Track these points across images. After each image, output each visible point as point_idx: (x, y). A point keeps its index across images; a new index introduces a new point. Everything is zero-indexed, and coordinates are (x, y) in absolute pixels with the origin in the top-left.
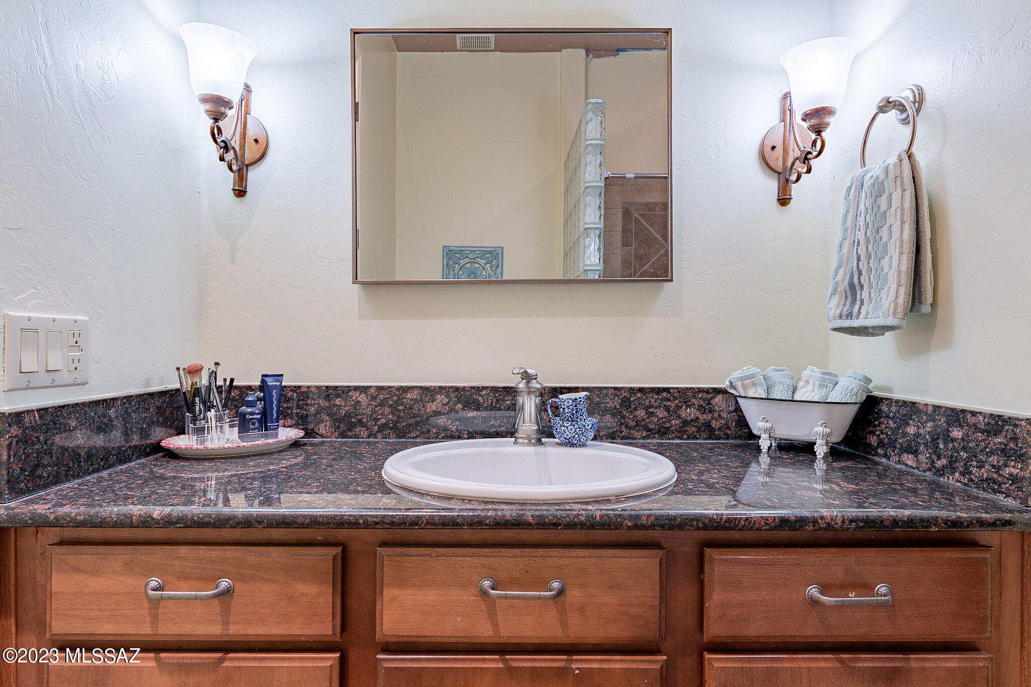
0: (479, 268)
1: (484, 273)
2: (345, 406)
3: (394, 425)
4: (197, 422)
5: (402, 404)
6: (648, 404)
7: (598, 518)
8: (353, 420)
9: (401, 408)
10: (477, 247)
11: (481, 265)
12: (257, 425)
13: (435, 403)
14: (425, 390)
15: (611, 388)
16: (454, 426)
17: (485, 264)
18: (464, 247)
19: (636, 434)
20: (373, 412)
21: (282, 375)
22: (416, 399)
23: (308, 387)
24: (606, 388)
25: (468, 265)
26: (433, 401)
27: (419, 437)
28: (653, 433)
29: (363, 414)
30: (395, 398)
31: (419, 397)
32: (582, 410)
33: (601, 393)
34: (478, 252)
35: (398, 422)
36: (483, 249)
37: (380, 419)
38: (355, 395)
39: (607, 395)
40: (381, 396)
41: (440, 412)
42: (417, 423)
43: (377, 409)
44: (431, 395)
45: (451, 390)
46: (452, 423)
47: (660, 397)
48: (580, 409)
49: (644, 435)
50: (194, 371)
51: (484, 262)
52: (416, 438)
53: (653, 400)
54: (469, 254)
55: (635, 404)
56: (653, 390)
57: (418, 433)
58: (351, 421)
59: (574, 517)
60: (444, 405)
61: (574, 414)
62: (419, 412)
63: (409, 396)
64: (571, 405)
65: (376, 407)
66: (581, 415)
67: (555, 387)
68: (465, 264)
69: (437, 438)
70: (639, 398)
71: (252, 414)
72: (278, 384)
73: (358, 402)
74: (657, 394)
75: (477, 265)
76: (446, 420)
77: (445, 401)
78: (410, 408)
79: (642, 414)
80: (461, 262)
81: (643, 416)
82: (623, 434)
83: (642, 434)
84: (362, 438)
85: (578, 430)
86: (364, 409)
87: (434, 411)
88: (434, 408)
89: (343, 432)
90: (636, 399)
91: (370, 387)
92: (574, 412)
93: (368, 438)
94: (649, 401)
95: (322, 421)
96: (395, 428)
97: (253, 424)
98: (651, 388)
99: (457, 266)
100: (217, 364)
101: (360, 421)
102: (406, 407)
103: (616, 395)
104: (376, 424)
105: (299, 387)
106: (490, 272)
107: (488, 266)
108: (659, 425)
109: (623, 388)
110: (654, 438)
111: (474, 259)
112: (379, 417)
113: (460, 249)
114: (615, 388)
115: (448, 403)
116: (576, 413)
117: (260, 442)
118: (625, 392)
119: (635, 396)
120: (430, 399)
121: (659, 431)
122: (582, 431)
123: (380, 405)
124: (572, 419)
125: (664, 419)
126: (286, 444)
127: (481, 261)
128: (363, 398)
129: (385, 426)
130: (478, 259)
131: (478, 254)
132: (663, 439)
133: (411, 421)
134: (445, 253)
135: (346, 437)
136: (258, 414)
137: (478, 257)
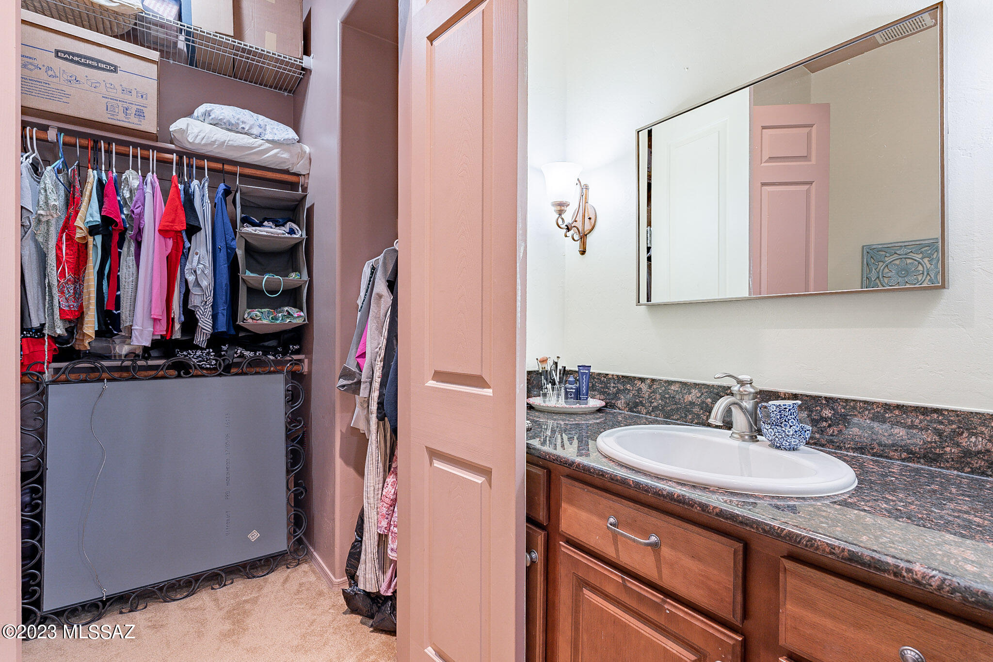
0: (913, 263)
1: (920, 268)
2: (633, 390)
3: (662, 408)
4: (544, 390)
5: (668, 393)
6: (909, 423)
7: (675, 496)
8: (637, 400)
9: (667, 396)
10: (909, 242)
11: (915, 260)
12: (573, 396)
13: (690, 395)
14: (684, 384)
15: (860, 401)
16: (705, 415)
17: (922, 259)
18: (891, 243)
19: (892, 453)
20: (650, 397)
21: (590, 366)
22: (677, 391)
23: (613, 375)
24: (854, 401)
25: (897, 262)
26: (690, 393)
27: (679, 419)
28: (916, 457)
29: (643, 397)
30: (663, 388)
31: (680, 389)
32: (787, 416)
33: (847, 405)
34: (912, 247)
35: (665, 406)
36: (918, 243)
37: (654, 402)
38: (638, 383)
39: (854, 408)
40: (654, 386)
41: (694, 403)
42: (678, 409)
43: (651, 395)
44: (688, 389)
45: (703, 387)
46: (703, 413)
47: (928, 418)
48: (784, 415)
49: (903, 456)
50: (544, 361)
51: (920, 256)
52: (677, 420)
53: (917, 421)
54: (898, 250)
55: (892, 422)
56: (917, 409)
57: (678, 417)
58: (636, 401)
59: (659, 491)
60: (698, 397)
61: (778, 419)
62: (679, 401)
63: (673, 388)
64: (775, 411)
65: (651, 393)
66: (785, 421)
67: (796, 394)
68: (895, 260)
69: (692, 422)
70: (897, 416)
71: (572, 388)
72: (587, 371)
73: (640, 388)
74: (923, 415)
75: (909, 261)
76: (698, 410)
77: (699, 395)
78: (673, 398)
79: (901, 434)
80: (887, 259)
81: (902, 436)
82: (875, 451)
83: (901, 455)
84: (642, 414)
85: (777, 434)
86: (644, 394)
87: (690, 402)
88: (690, 399)
89: (631, 408)
90: (893, 416)
91: (648, 379)
92: (778, 417)
93: (646, 415)
94: (912, 421)
95: (619, 399)
96: (662, 410)
97: (571, 395)
98: (914, 407)
99: (881, 264)
100: (558, 357)
101: (641, 402)
102: (670, 396)
103: (867, 409)
104: (651, 406)
105: (607, 375)
106: (929, 266)
107: (926, 260)
108: (926, 449)
109: (876, 402)
110: (919, 462)
111: (906, 254)
112: (653, 401)
113: (885, 246)
114: (865, 402)
115: (700, 397)
116: (780, 418)
117: (576, 406)
118: (878, 407)
119: (891, 412)
120: (687, 392)
121: (925, 457)
122: (782, 435)
123: (653, 392)
124: (776, 423)
125: (933, 444)
126: (593, 409)
127: (915, 255)
128: (644, 387)
129: (655, 409)
130: (911, 254)
131: (911, 248)
132: (931, 466)
133: (674, 407)
134: (865, 252)
135: (633, 412)
136: (574, 389)
137: (911, 252)
